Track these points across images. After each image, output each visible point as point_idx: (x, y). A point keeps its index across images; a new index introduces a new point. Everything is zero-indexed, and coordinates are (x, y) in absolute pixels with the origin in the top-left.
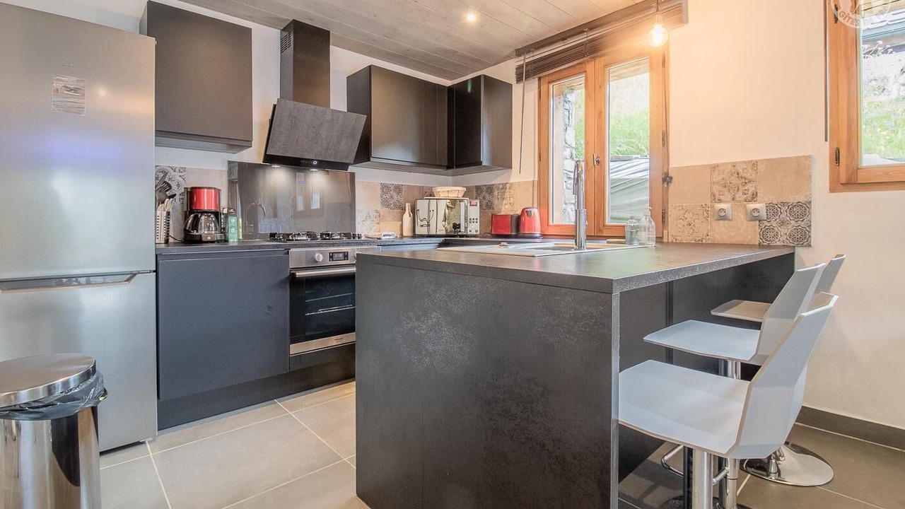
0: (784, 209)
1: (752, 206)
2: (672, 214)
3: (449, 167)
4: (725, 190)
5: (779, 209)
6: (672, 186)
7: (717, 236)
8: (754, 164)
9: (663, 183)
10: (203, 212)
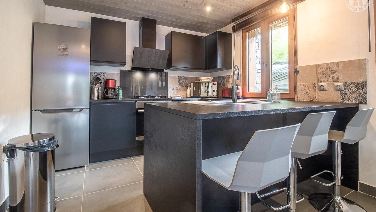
0: (352, 85)
1: (337, 84)
2: (299, 88)
3: (205, 69)
4: (324, 76)
5: (350, 85)
6: (299, 75)
7: (320, 98)
8: (337, 64)
9: (295, 73)
10: (110, 88)
